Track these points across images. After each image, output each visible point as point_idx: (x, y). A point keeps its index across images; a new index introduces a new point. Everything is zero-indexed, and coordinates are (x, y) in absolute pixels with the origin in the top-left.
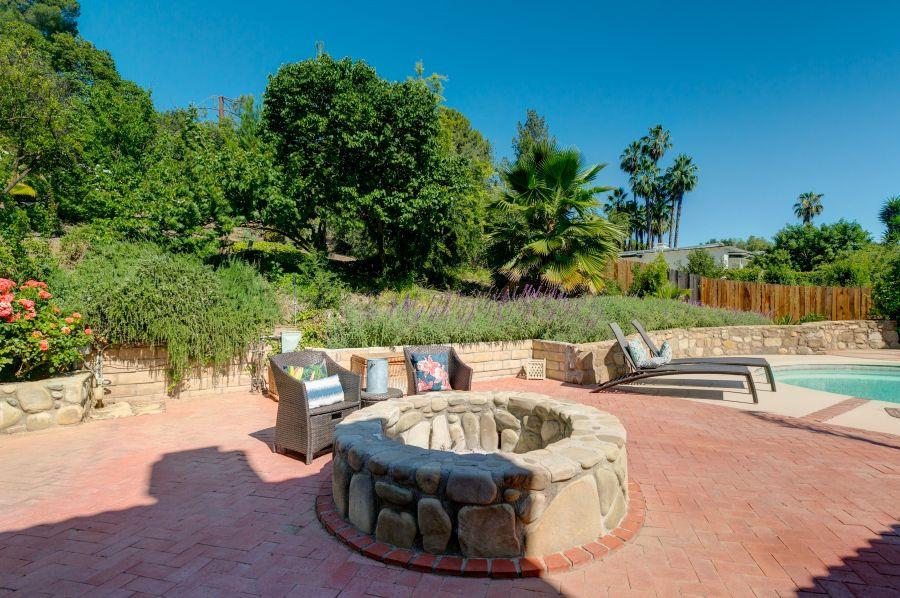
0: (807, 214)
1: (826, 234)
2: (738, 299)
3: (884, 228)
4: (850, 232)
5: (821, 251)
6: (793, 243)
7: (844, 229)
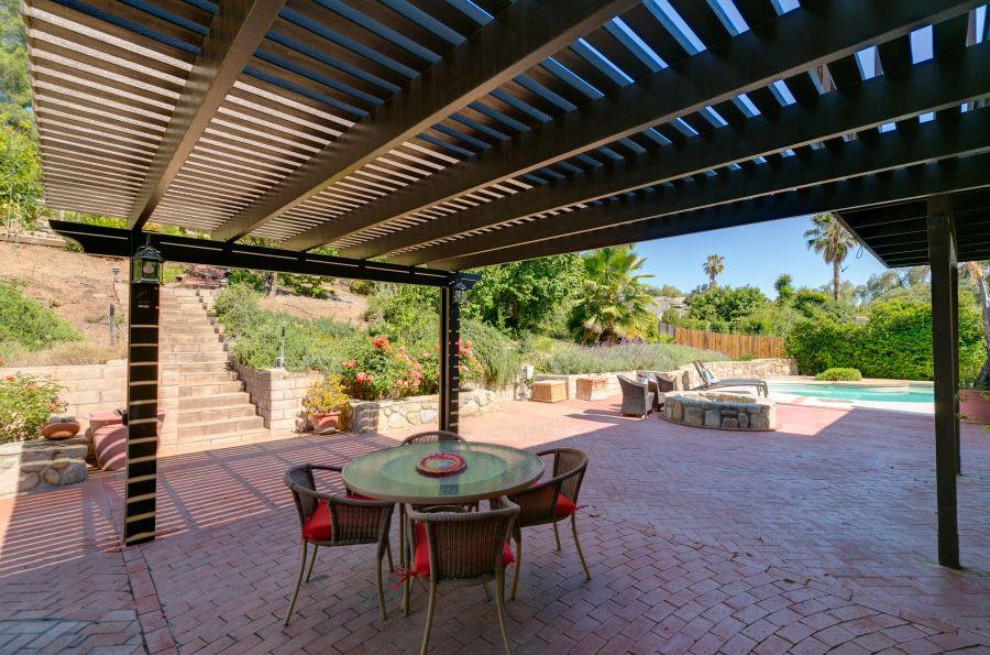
0: (713, 272)
1: (740, 295)
2: (701, 343)
3: (777, 294)
4: (754, 294)
5: (737, 307)
6: (717, 300)
7: (751, 292)
